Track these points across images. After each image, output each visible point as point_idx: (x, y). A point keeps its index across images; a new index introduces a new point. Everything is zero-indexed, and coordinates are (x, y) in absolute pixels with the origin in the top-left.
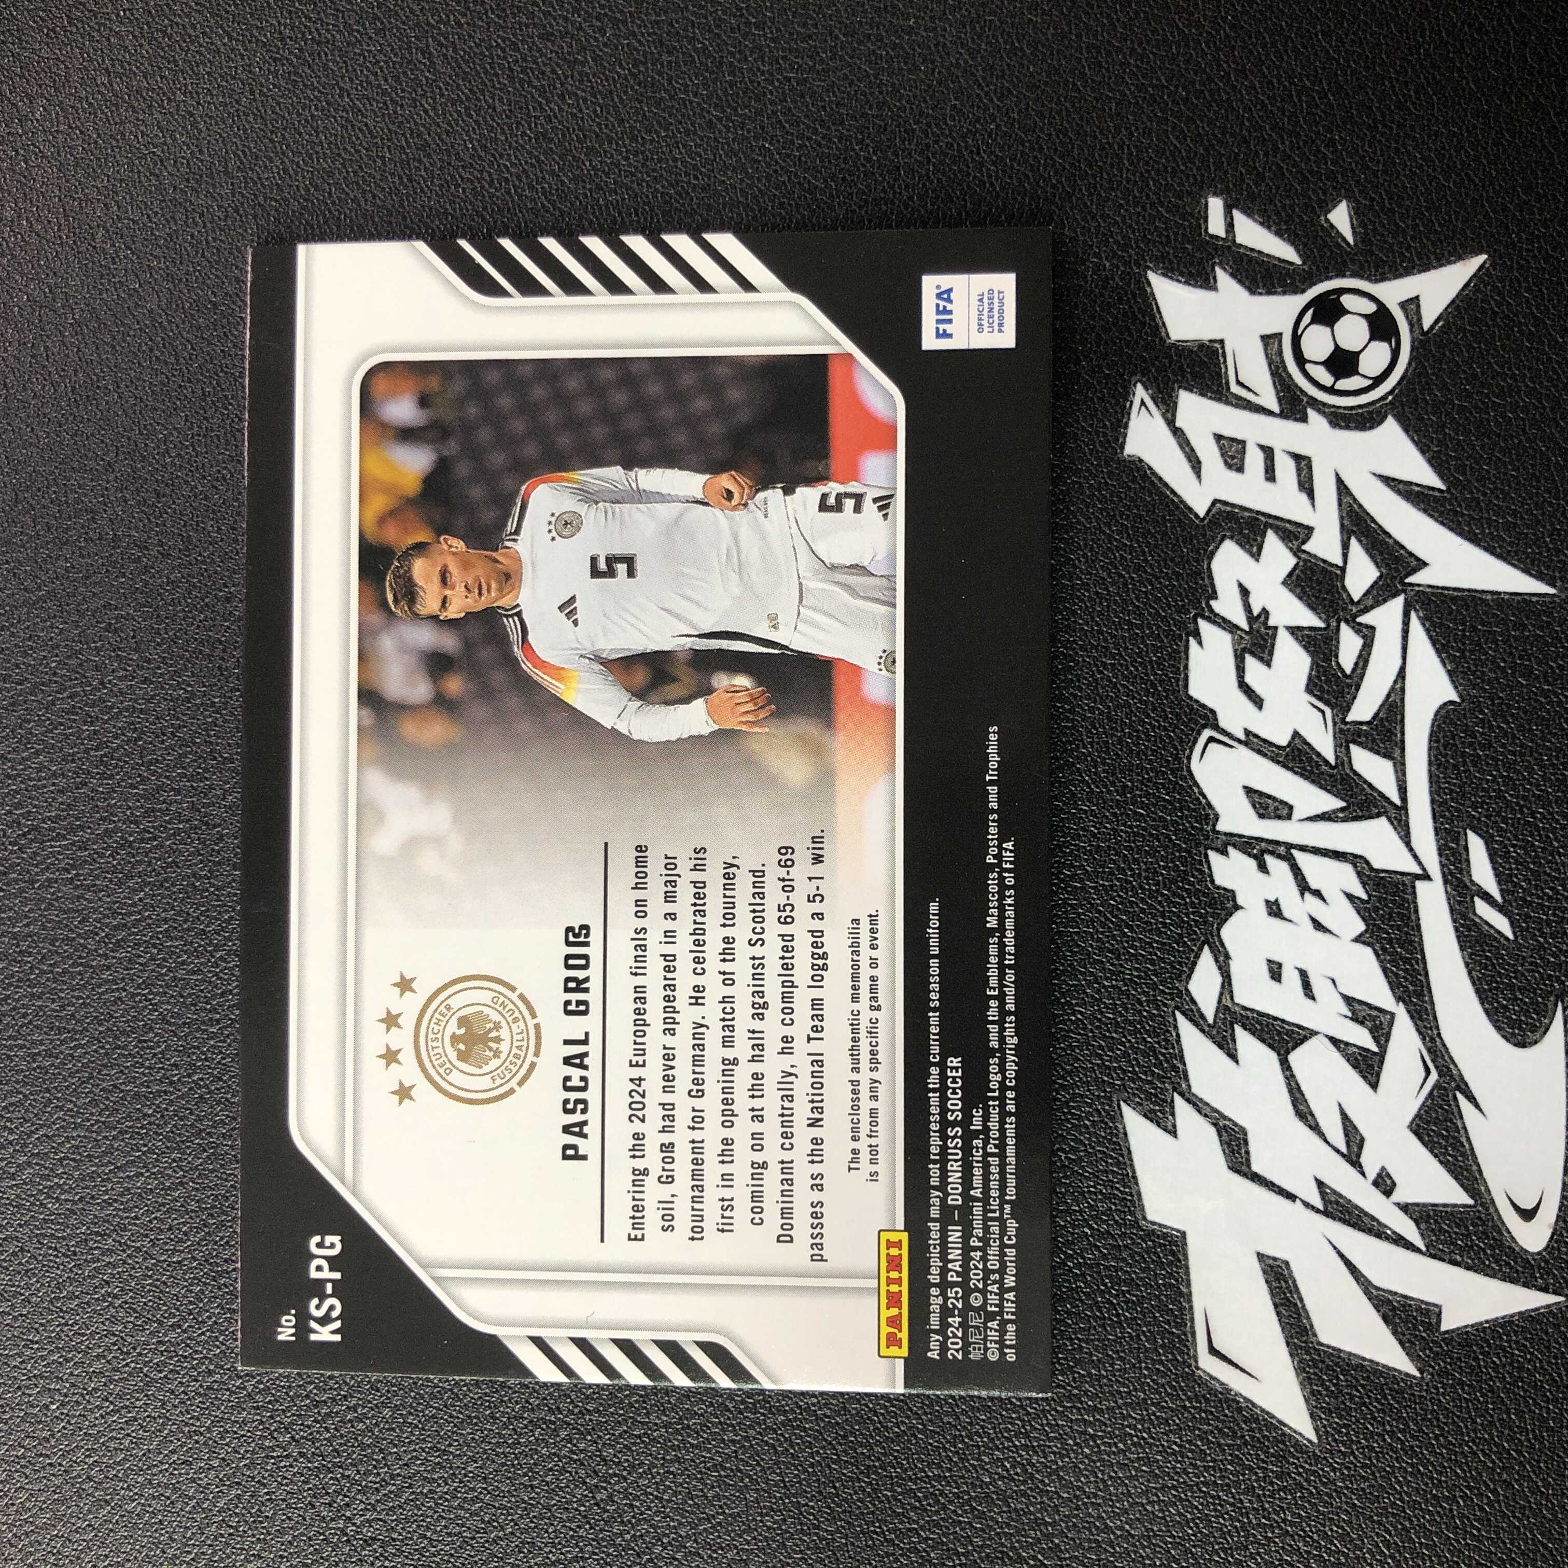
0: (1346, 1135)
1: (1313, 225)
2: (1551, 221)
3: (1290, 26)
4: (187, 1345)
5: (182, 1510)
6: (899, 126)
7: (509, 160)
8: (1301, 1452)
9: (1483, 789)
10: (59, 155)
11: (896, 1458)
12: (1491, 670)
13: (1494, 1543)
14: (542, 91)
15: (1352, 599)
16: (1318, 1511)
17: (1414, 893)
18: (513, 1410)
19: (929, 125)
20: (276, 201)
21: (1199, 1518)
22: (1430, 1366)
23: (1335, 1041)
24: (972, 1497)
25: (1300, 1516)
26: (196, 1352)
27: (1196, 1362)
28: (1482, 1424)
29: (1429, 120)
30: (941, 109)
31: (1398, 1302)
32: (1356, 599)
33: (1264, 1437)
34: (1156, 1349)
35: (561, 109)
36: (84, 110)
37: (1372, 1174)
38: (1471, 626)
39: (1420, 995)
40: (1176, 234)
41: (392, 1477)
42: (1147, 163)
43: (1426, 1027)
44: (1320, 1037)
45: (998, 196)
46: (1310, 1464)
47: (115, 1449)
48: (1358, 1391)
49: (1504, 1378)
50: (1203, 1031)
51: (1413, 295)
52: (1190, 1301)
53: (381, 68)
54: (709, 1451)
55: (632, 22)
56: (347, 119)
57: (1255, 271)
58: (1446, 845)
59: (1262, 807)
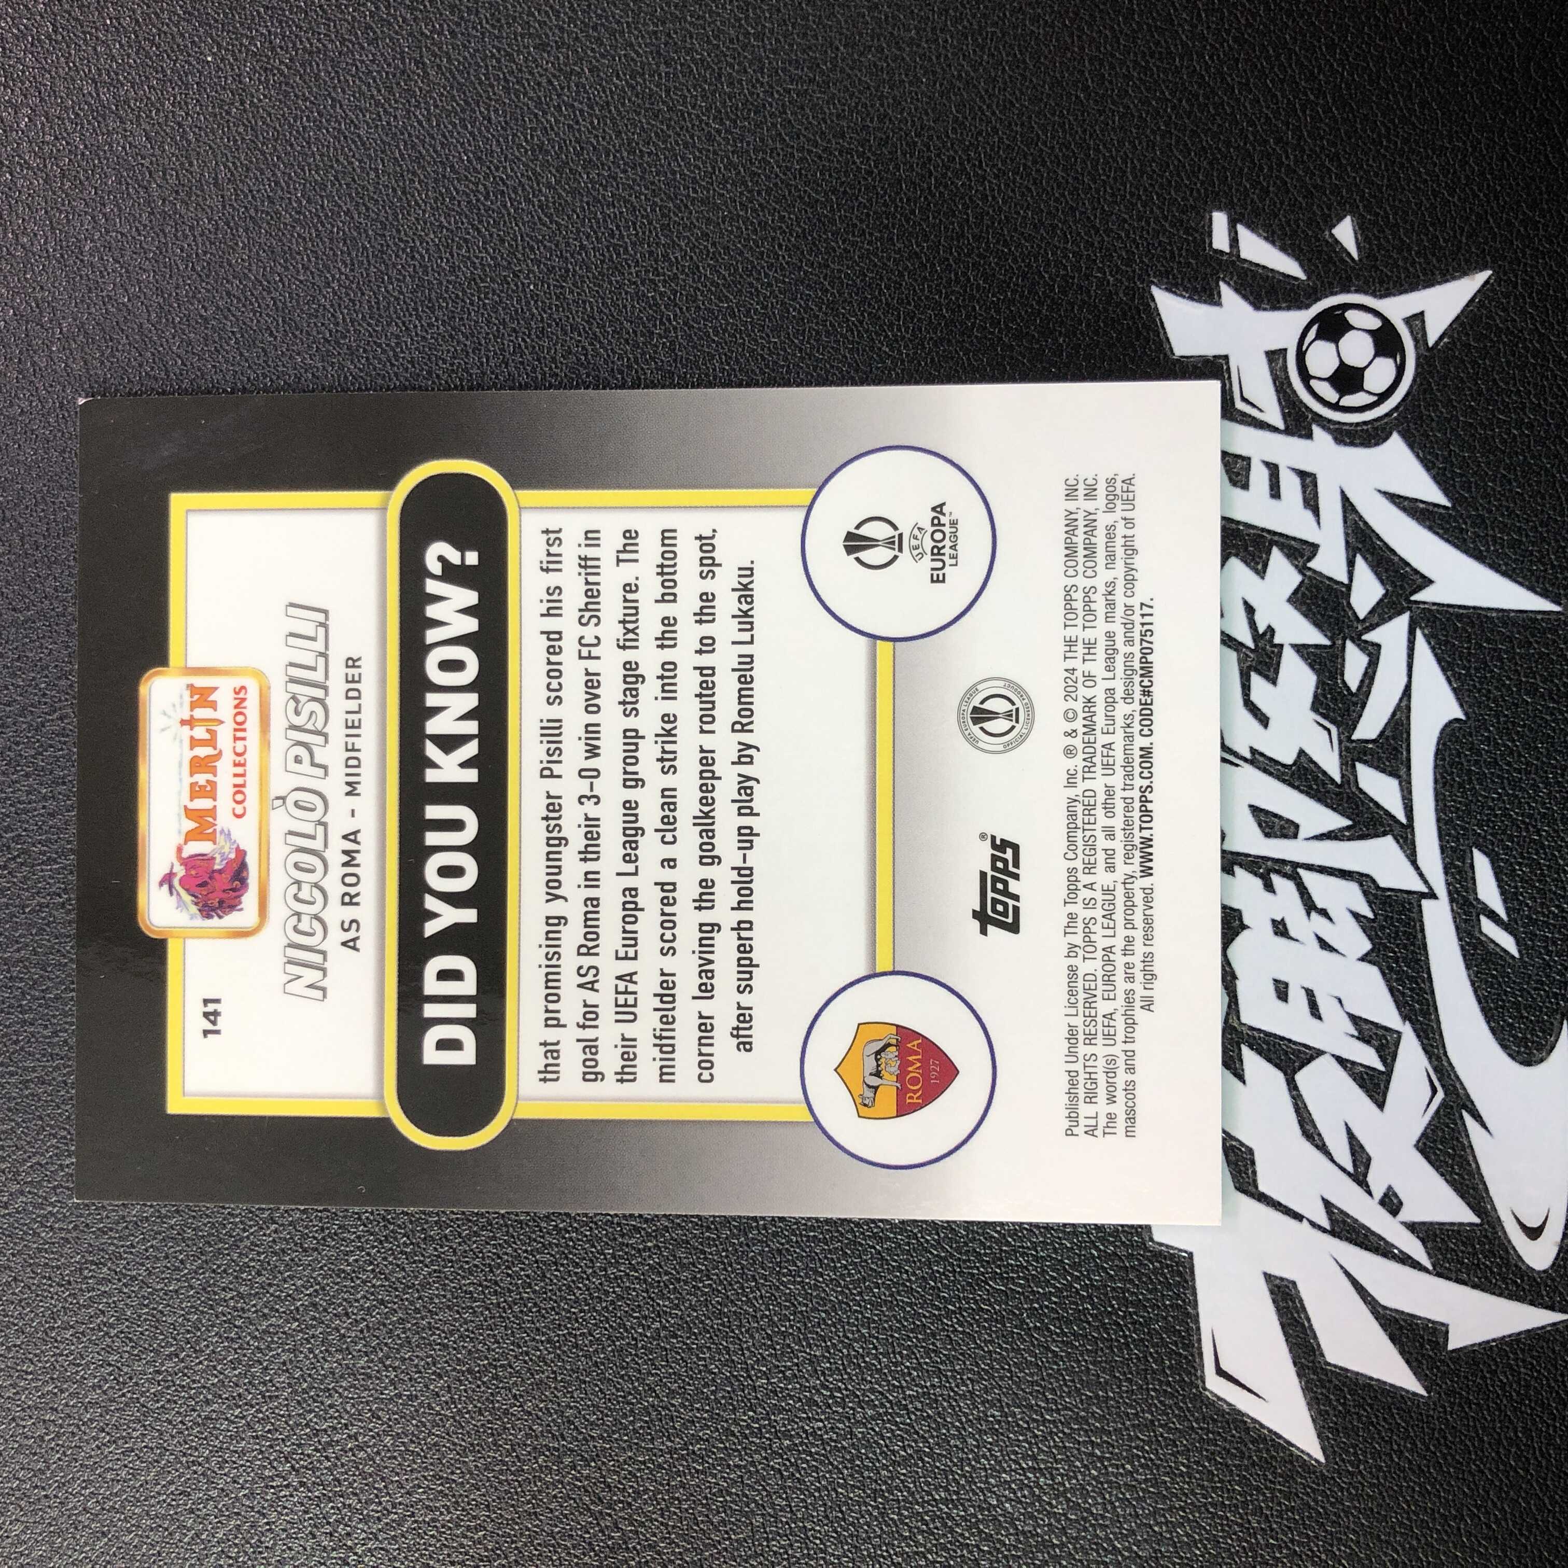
0: (1353, 1154)
1: (1319, 240)
2: (1556, 238)
3: (1295, 40)
4: (185, 1375)
5: (180, 1541)
6: (900, 139)
7: (504, 172)
8: (1309, 1473)
9: (1490, 808)
10: (45, 166)
11: (902, 1482)
12: (1496, 688)
14: (539, 103)
15: (1357, 617)
16: (1326, 1531)
17: (1421, 911)
19: (930, 138)
20: (268, 213)
21: (1207, 1539)
22: (1438, 1385)
23: (1341, 1061)
24: (979, 1520)
25: (1308, 1536)
26: (194, 1381)
27: (1204, 1382)
28: (1489, 1443)
29: (1434, 134)
30: (944, 121)
31: (1405, 1321)
32: (1361, 616)
33: (1272, 1457)
34: (1163, 1371)
35: (557, 121)
36: (70, 121)
37: (1379, 1192)
38: (1476, 643)
39: (1426, 1014)
40: (1180, 249)
41: (394, 1507)
42: (1151, 178)
43: (1432, 1046)
44: (1327, 1057)
45: (1000, 211)
46: (1318, 1485)
47: (113, 1480)
48: (1365, 1410)
49: (1511, 1395)
51: (1418, 311)
52: (1197, 1322)
53: (374, 78)
54: (715, 1476)
55: (630, 32)
56: (339, 130)
57: (1259, 286)
58: (1452, 863)
59: (1268, 826)
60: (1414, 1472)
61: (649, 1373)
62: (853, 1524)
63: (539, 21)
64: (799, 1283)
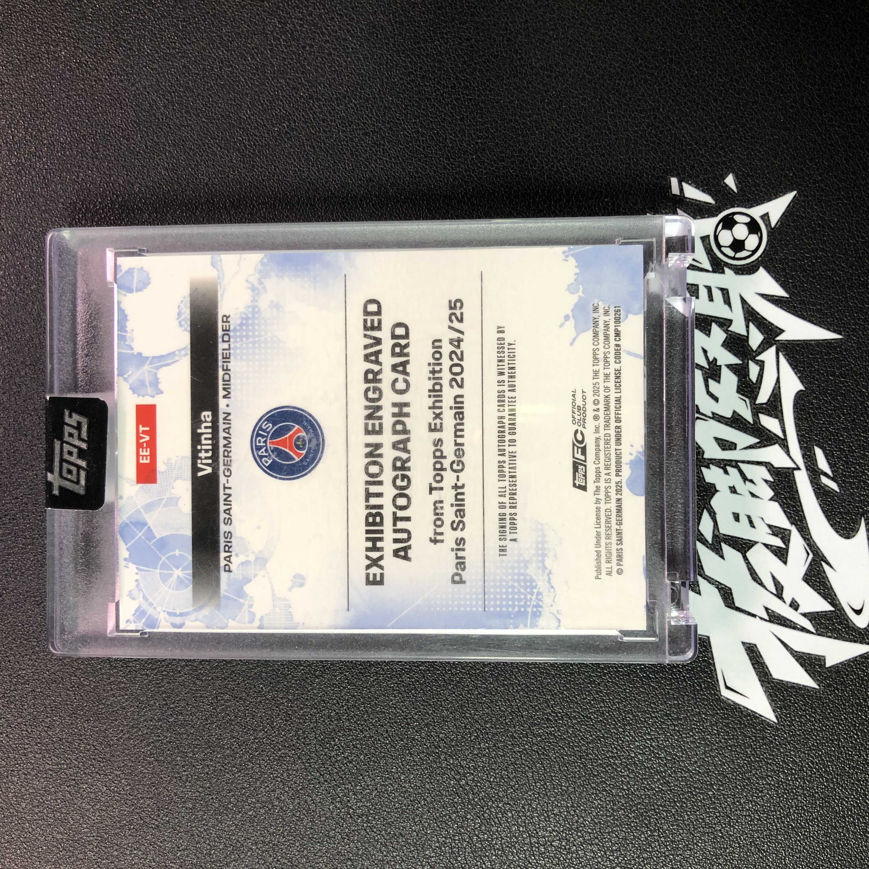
0: (775, 586)
1: (718, 186)
3: (699, 98)
5: (274, 812)
6: (529, 159)
7: (355, 192)
8: (771, 727)
9: (820, 428)
10: (148, 208)
11: (592, 751)
12: (817, 375)
13: (859, 757)
14: (367, 159)
15: (752, 350)
16: (781, 752)
17: (794, 476)
18: (419, 749)
19: (542, 158)
21: (729, 761)
22: (823, 683)
23: (766, 545)
24: (627, 764)
25: (773, 755)
26: (273, 741)
27: (720, 693)
28: (848, 706)
29: (764, 134)
30: (547, 150)
31: (806, 656)
32: (755, 349)
33: (754, 722)
34: (702, 690)
35: (376, 167)
36: (158, 188)
37: (788, 601)
38: (806, 356)
39: (801, 521)
40: (658, 196)
41: (368, 786)
42: (642, 165)
43: (805, 535)
44: (759, 544)
45: (577, 187)
46: (775, 732)
48: (792, 697)
49: (856, 684)
50: (707, 547)
51: (765, 212)
52: (714, 666)
53: (292, 155)
54: (509, 757)
55: (404, 123)
56: (279, 180)
57: (695, 209)
58: (805, 454)
59: (723, 446)
60: (816, 722)
61: (475, 714)
62: (572, 772)
63: (363, 123)
64: (537, 667)
